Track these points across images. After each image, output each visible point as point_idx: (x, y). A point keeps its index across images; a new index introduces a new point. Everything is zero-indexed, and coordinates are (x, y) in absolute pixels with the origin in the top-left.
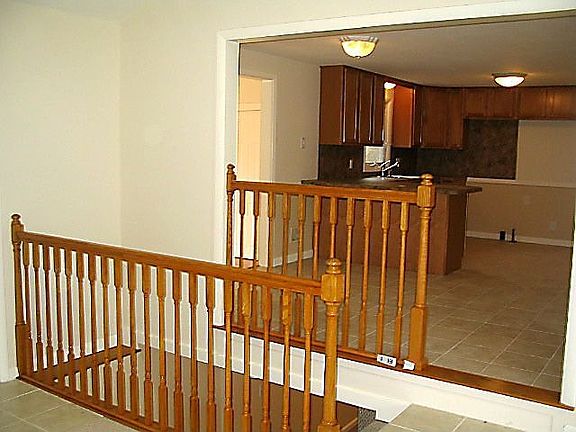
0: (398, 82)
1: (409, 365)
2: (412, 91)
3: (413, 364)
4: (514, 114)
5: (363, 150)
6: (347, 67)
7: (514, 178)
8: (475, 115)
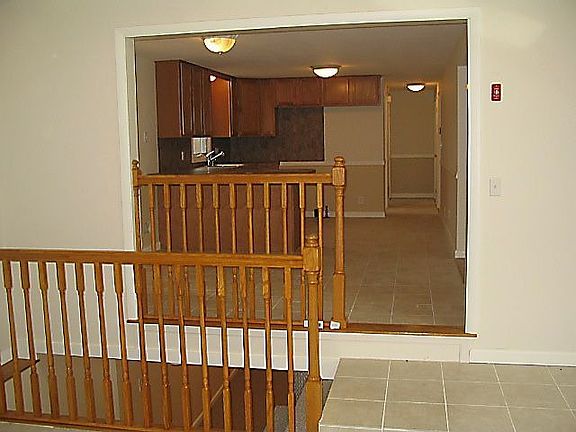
0: (219, 75)
1: (334, 325)
2: (229, 84)
3: (339, 324)
4: (320, 101)
5: (190, 141)
6: (183, 62)
7: (323, 160)
8: (284, 104)
